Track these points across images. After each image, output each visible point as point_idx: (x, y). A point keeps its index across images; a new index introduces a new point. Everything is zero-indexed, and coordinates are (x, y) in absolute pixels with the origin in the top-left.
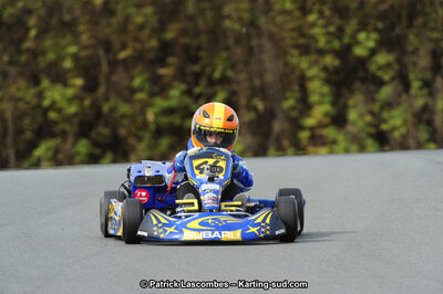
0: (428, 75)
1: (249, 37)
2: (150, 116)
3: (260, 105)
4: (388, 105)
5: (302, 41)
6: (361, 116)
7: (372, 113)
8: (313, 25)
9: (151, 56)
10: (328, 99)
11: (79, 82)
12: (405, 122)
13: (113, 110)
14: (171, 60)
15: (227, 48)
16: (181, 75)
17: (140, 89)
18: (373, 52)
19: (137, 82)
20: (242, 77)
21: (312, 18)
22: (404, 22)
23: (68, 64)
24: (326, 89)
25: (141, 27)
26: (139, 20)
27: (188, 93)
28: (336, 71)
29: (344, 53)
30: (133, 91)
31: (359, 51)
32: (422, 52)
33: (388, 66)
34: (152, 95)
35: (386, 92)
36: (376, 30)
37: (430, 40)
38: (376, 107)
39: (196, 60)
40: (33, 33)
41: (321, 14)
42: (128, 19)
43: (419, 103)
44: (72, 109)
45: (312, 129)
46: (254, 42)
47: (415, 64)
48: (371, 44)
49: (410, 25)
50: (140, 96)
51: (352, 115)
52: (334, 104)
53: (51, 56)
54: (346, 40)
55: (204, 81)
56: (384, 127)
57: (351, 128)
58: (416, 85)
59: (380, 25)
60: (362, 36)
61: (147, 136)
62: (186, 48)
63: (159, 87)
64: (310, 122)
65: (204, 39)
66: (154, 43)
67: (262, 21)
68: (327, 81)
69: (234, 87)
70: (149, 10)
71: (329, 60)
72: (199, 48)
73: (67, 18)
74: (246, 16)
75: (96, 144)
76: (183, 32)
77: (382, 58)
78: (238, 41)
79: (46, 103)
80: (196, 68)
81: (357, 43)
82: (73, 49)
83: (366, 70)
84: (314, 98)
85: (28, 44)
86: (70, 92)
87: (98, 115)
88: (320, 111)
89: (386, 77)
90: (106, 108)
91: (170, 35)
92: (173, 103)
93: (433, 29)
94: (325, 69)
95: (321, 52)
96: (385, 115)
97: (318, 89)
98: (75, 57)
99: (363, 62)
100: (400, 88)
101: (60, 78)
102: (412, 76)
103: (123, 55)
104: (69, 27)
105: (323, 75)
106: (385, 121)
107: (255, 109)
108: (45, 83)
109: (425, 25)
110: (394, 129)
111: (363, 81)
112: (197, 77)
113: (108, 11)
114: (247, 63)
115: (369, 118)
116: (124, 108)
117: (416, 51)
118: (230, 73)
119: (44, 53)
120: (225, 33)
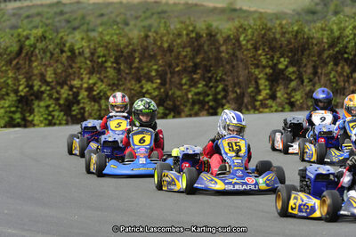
0: (311, 76)
1: (232, 61)
2: (190, 96)
3: (238, 91)
4: (294, 90)
5: (255, 62)
6: (283, 95)
7: (287, 93)
8: (260, 55)
9: (190, 69)
10: (268, 87)
11: (159, 81)
12: (302, 97)
13: (174, 94)
14: (199, 71)
15: (223, 66)
16: (203, 78)
17: (185, 84)
18: (287, 67)
19: (184, 81)
20: (230, 78)
21: (260, 52)
22: (300, 53)
23: (153, 74)
24: (267, 83)
25: (185, 57)
26: (184, 53)
27: (206, 85)
28: (271, 75)
29: (274, 67)
30: (182, 85)
31: (281, 66)
32: (308, 66)
33: (294, 72)
34: (191, 86)
35: (293, 84)
36: (288, 57)
37: (313, 61)
38: (289, 91)
39: (210, 71)
40: (137, 60)
41: (264, 49)
42: (179, 53)
43: (308, 88)
44: (156, 93)
45: (261, 101)
46: (235, 63)
47: (305, 72)
48: (286, 63)
49: (303, 54)
50: (185, 87)
51: (279, 94)
52: (270, 89)
53: (146, 70)
54: (275, 61)
55: (213, 81)
56: (293, 100)
57: (278, 100)
58: (306, 81)
59: (290, 55)
60: (282, 59)
61: (189, 105)
62: (205, 66)
63: (193, 83)
64: (260, 98)
65: (213, 62)
66: (191, 64)
67: (238, 53)
68: (267, 80)
69: (226, 83)
70: (189, 49)
71: (268, 70)
72: (211, 66)
73: (152, 53)
74: (231, 51)
75: (166, 109)
76: (203, 59)
77: (291, 69)
78: (228, 63)
79: (144, 91)
80: (210, 75)
81: (280, 63)
82: (155, 67)
83: (284, 75)
84: (262, 87)
85: (135, 65)
86: (155, 86)
87: (167, 95)
88: (265, 93)
89: (293, 78)
90: (170, 93)
91: (198, 60)
92: (199, 90)
93: (313, 56)
94: (266, 74)
95: (264, 67)
96: (293, 94)
97: (263, 83)
98: (157, 71)
99: (282, 71)
100: (299, 82)
101: (150, 80)
102: (304, 77)
103: (177, 69)
104: (153, 57)
105: (265, 76)
106: (293, 97)
107: (236, 92)
108: (144, 82)
109: (309, 55)
110: (297, 100)
111: (283, 79)
112: (210, 78)
113: (170, 49)
114: (232, 72)
115: (286, 96)
116: (178, 93)
117: (305, 66)
118: (224, 77)
119: (143, 69)
120: (221, 59)
